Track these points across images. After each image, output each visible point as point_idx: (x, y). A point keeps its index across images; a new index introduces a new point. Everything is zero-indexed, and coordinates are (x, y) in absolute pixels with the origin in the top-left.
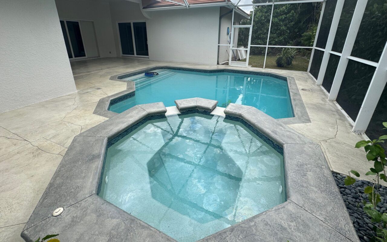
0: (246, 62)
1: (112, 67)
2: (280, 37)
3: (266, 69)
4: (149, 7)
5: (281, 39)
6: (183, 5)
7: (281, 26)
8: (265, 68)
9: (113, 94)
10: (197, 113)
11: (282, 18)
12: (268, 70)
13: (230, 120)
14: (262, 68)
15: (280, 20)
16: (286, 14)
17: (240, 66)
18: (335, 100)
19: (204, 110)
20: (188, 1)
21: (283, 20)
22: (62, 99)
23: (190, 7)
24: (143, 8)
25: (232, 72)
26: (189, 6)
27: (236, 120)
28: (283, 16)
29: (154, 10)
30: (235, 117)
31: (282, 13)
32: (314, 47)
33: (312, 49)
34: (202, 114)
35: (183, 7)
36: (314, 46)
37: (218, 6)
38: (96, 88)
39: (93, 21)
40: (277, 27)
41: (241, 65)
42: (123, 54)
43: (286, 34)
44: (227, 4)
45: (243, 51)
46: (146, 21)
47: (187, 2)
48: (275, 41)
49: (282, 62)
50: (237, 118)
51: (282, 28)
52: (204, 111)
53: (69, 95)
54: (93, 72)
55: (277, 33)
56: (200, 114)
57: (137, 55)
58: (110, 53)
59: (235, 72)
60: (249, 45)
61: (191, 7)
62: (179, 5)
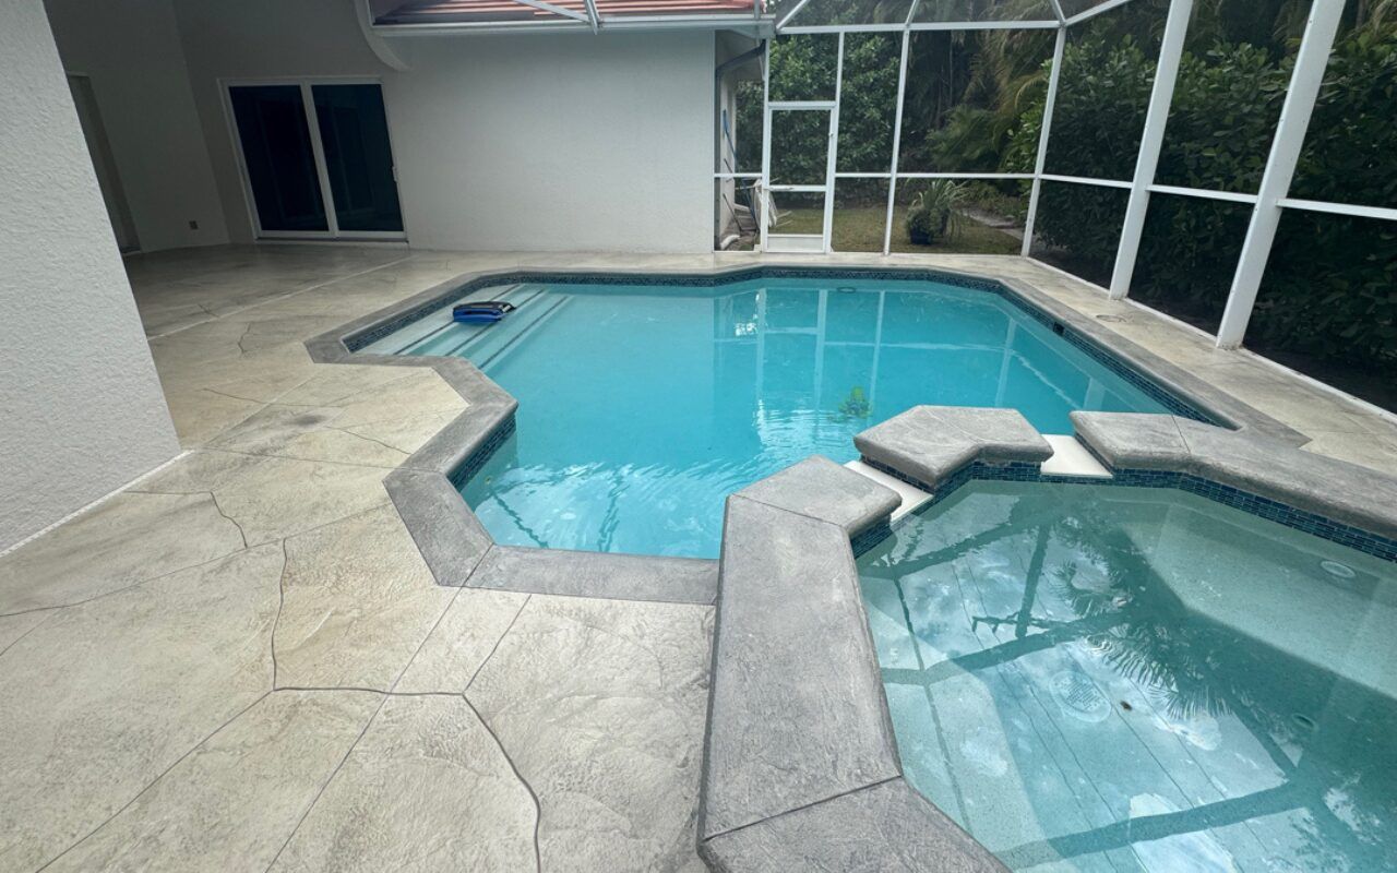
0: (821, 232)
1: (260, 296)
2: (865, 145)
3: (893, 254)
4: (399, 18)
5: (869, 150)
6: (571, 18)
7: (863, 106)
8: (891, 251)
9: (427, 439)
10: (977, 480)
11: (865, 82)
12: (903, 258)
13: (1136, 485)
14: (879, 254)
15: (860, 88)
16: (876, 67)
17: (801, 250)
18: (1240, 343)
19: (1010, 462)
20: (597, 2)
21: (870, 89)
22: (129, 521)
23: (605, 26)
24: (378, 22)
25: (792, 277)
26: (599, 23)
27: (1159, 484)
28: (868, 74)
29: (437, 31)
30: (1160, 473)
31: (863, 66)
32: (1039, 175)
33: (1031, 180)
34: (1001, 481)
35: (579, 24)
36: (1036, 171)
37: (709, 27)
38: (286, 417)
39: (83, 74)
40: (852, 110)
41: (803, 247)
42: (265, 227)
43: (880, 133)
44: (760, 19)
45: (768, 194)
46: (380, 79)
47: (596, 6)
48: (851, 156)
49: (932, 228)
50: (1165, 473)
51: (868, 115)
52: (1013, 464)
53: (153, 489)
54: (172, 331)
55: (854, 130)
56: (990, 481)
57: (342, 227)
58: (194, 225)
59: (805, 276)
60: (832, 174)
61: (609, 26)
62: (557, 16)
